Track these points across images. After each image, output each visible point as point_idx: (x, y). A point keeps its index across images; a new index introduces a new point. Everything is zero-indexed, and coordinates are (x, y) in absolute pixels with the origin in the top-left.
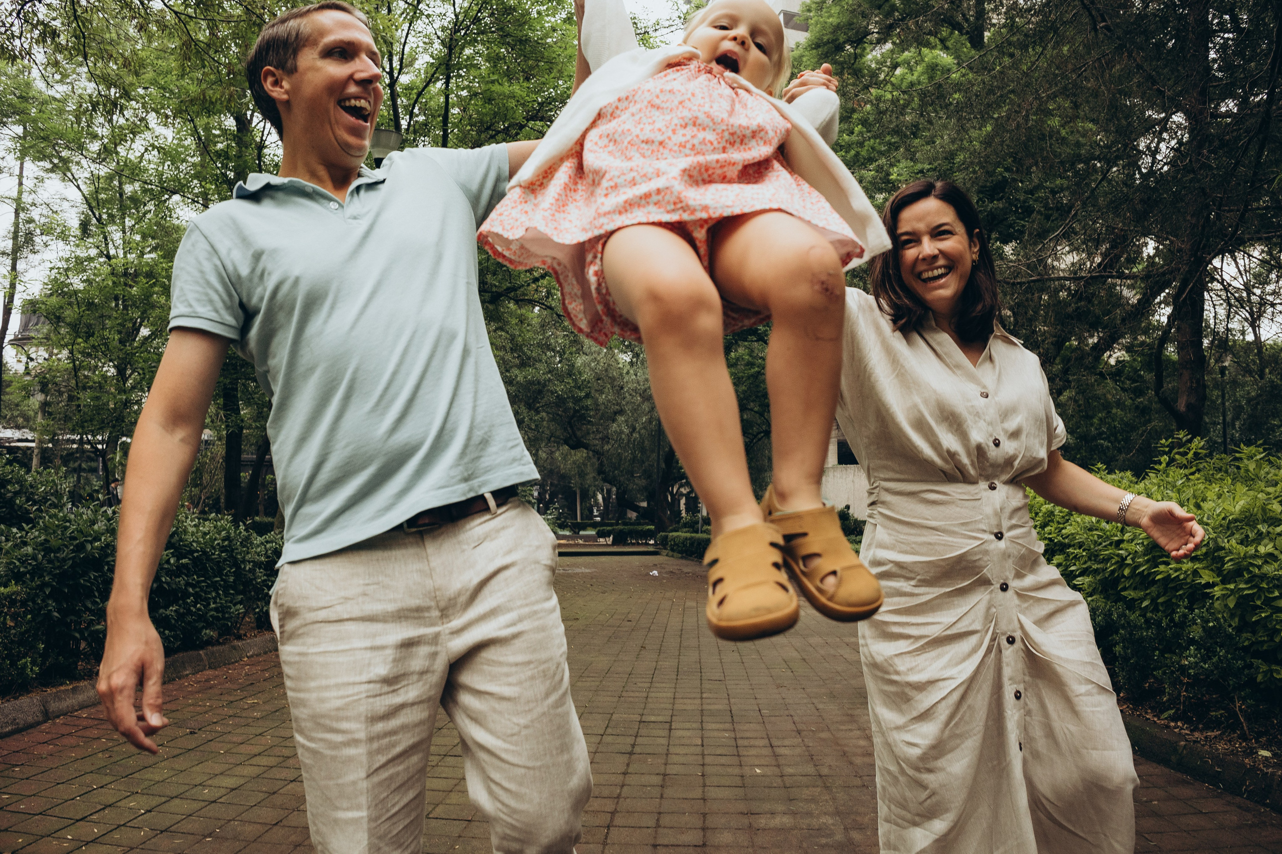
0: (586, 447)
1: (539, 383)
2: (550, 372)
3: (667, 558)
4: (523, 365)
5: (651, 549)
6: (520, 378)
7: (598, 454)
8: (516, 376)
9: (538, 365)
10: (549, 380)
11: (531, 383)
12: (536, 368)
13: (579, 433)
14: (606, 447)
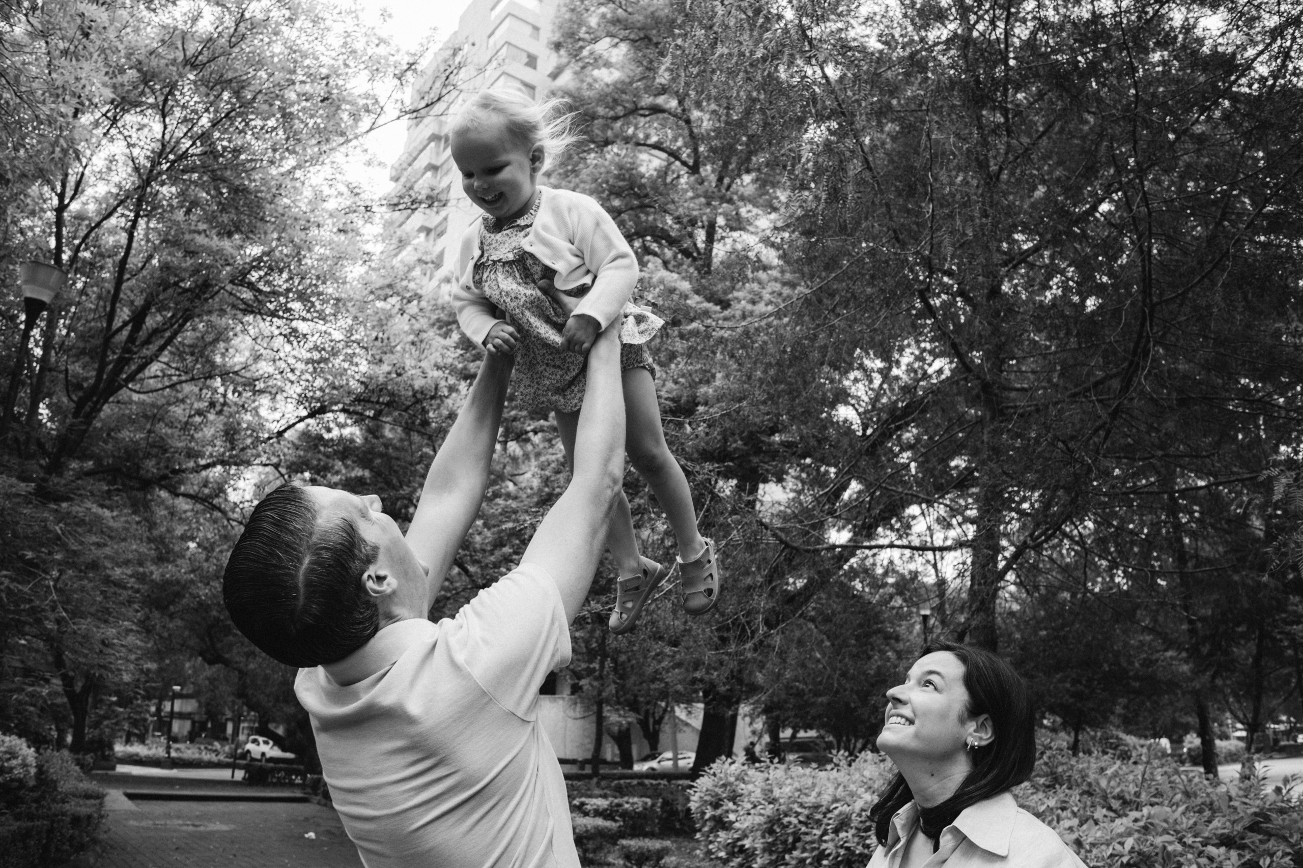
0: (227, 663)
1: (178, 582)
2: (193, 571)
3: (318, 807)
4: (161, 559)
5: (298, 794)
6: (156, 576)
7: (242, 673)
8: (152, 573)
9: (179, 562)
10: (192, 582)
11: (168, 583)
12: (177, 566)
13: (219, 645)
14: (252, 666)
